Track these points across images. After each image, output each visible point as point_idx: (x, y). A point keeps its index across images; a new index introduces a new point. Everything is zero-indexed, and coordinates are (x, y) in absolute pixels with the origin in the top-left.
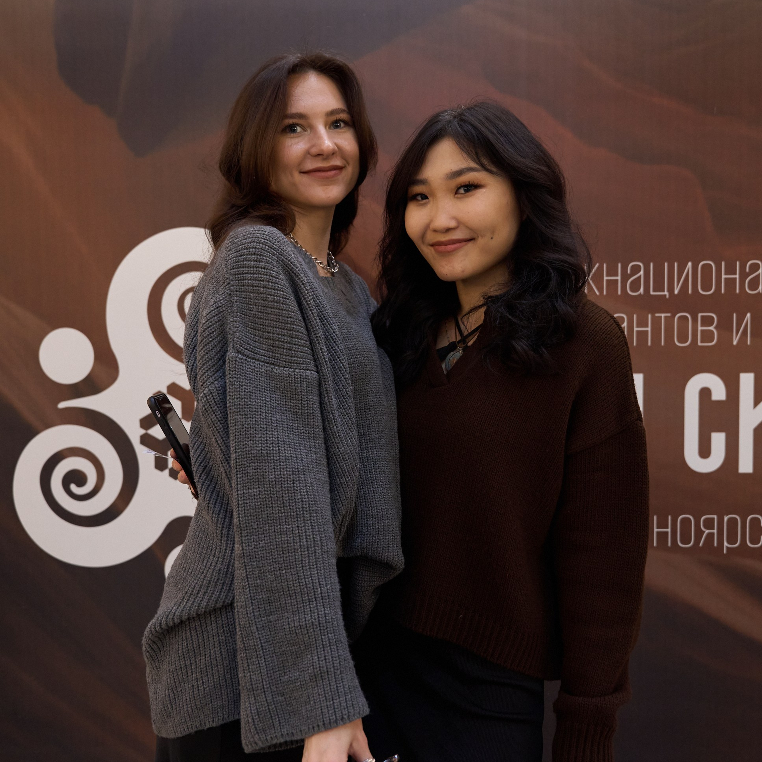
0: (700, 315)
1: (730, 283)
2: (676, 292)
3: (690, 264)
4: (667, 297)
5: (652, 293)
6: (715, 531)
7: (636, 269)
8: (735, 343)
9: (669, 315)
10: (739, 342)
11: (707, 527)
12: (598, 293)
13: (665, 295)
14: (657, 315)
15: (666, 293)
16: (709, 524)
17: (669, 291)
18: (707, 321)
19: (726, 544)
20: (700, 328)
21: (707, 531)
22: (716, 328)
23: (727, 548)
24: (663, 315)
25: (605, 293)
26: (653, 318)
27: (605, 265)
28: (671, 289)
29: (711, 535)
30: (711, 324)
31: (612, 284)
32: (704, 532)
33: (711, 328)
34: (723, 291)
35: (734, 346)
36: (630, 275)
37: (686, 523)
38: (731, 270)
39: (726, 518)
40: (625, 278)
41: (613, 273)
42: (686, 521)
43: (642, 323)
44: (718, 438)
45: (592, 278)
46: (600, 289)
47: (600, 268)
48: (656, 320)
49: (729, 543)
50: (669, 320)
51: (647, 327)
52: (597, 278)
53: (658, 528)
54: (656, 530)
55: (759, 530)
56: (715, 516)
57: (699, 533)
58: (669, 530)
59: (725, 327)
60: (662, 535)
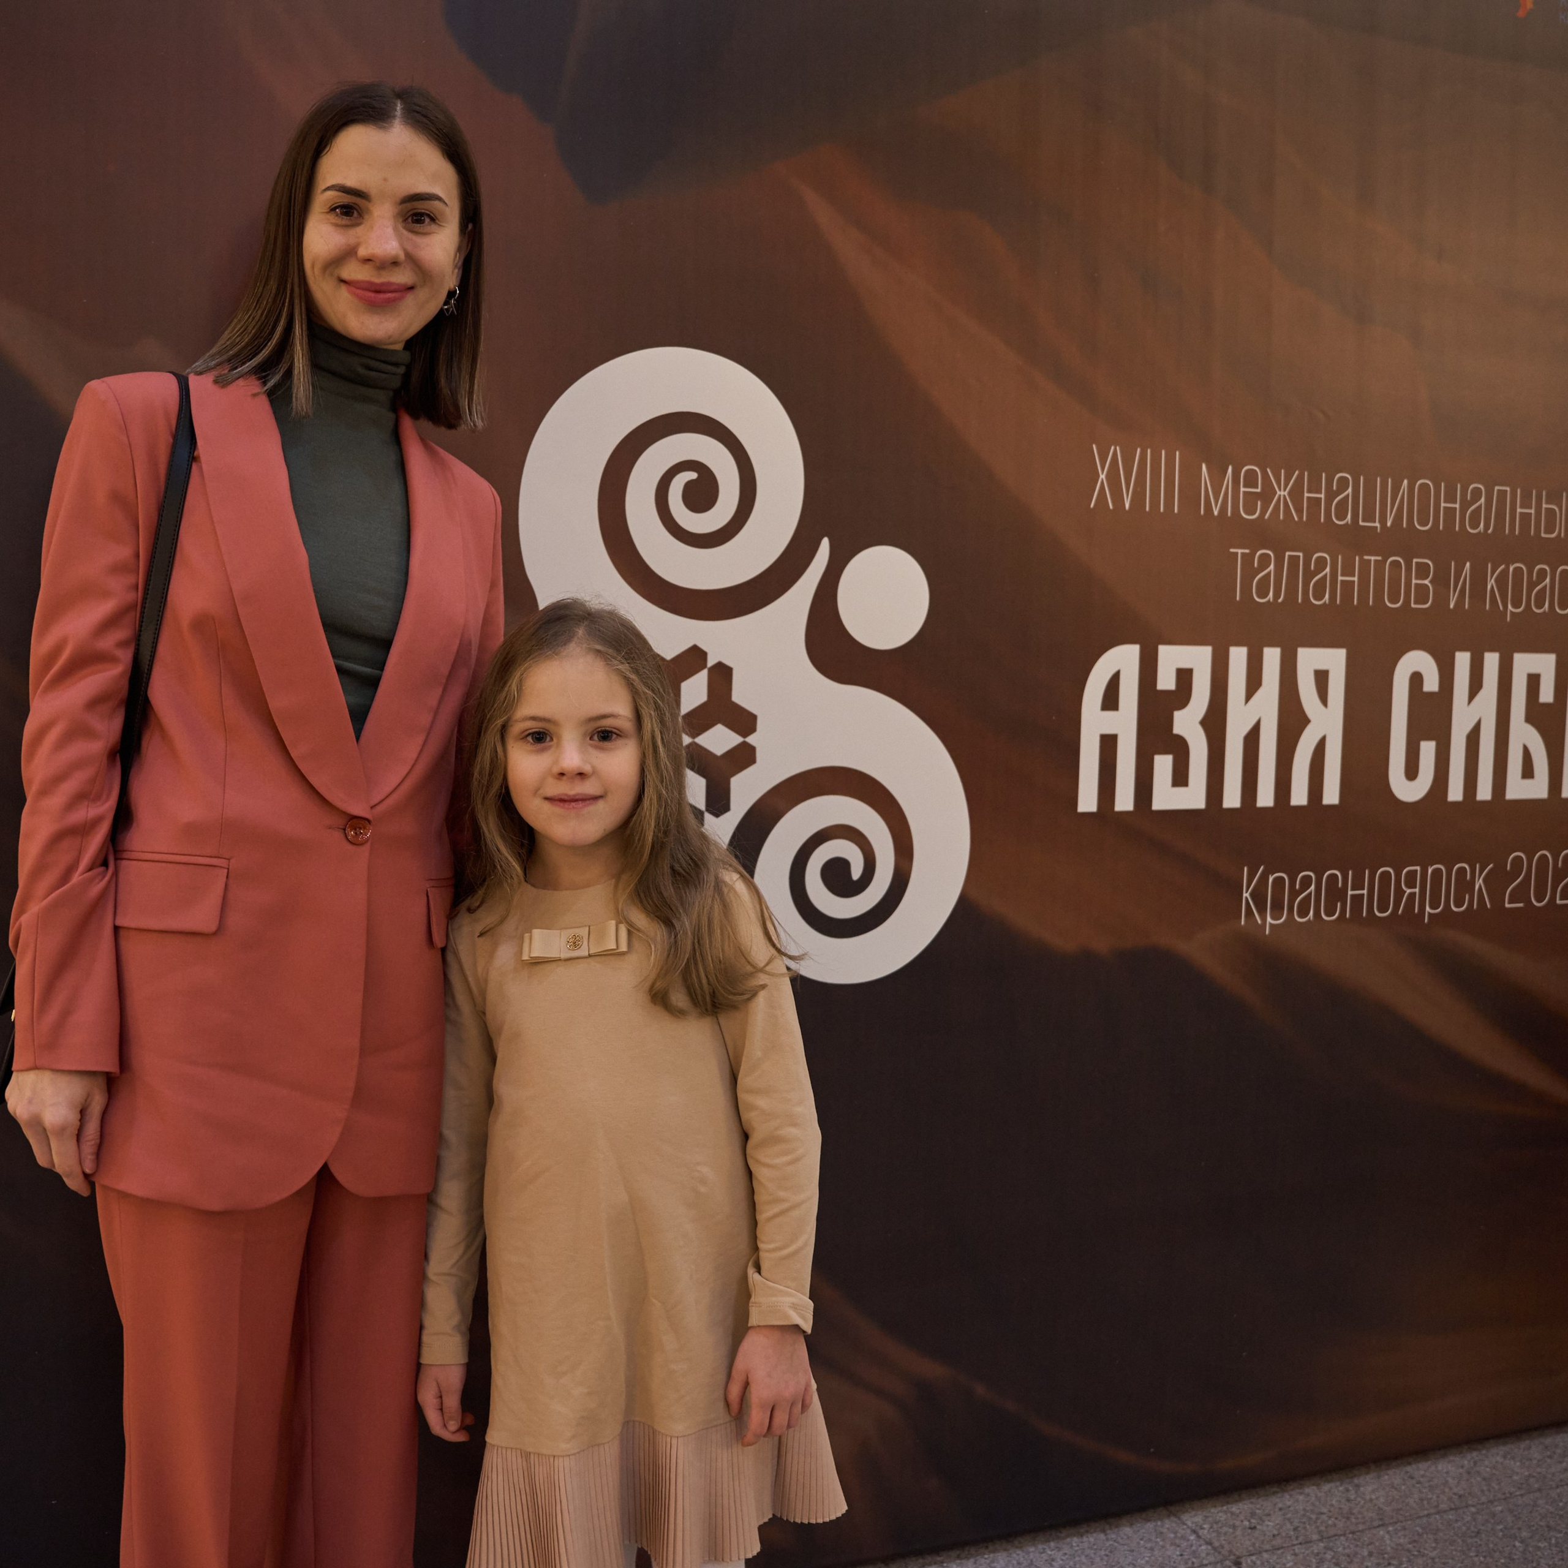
0: (1415, 560)
1: (1450, 513)
2: (1389, 524)
3: (1406, 482)
4: (1379, 530)
5: (1361, 523)
6: (1417, 890)
7: (1344, 482)
8: (1452, 606)
9: (1379, 558)
10: (1456, 605)
11: (1409, 886)
12: (1296, 519)
13: (1376, 528)
14: (1366, 557)
15: (1377, 524)
16: (1411, 881)
17: (1380, 522)
18: (1423, 571)
19: (1428, 909)
20: (1414, 581)
21: (1409, 891)
22: (1431, 582)
23: (1430, 914)
24: (1372, 559)
25: (1305, 519)
26: (1361, 560)
27: (1306, 474)
28: (1383, 521)
29: (1413, 895)
30: (1427, 576)
31: (1314, 504)
32: (1405, 892)
33: (1426, 582)
34: (1441, 527)
35: (1451, 610)
36: (1335, 492)
38: (1450, 497)
39: (1430, 871)
40: (1330, 496)
41: (1315, 487)
42: (1386, 876)
43: (1348, 570)
44: (1428, 750)
45: (1290, 494)
46: (1299, 511)
47: (1300, 478)
48: (1365, 564)
49: (1432, 907)
50: (1380, 565)
51: (1354, 576)
52: (1296, 494)
53: (1352, 889)
54: (1350, 893)
55: (1465, 886)
56: (1418, 868)
57: (1400, 893)
58: (1365, 892)
59: (1442, 581)
60: (1357, 899)
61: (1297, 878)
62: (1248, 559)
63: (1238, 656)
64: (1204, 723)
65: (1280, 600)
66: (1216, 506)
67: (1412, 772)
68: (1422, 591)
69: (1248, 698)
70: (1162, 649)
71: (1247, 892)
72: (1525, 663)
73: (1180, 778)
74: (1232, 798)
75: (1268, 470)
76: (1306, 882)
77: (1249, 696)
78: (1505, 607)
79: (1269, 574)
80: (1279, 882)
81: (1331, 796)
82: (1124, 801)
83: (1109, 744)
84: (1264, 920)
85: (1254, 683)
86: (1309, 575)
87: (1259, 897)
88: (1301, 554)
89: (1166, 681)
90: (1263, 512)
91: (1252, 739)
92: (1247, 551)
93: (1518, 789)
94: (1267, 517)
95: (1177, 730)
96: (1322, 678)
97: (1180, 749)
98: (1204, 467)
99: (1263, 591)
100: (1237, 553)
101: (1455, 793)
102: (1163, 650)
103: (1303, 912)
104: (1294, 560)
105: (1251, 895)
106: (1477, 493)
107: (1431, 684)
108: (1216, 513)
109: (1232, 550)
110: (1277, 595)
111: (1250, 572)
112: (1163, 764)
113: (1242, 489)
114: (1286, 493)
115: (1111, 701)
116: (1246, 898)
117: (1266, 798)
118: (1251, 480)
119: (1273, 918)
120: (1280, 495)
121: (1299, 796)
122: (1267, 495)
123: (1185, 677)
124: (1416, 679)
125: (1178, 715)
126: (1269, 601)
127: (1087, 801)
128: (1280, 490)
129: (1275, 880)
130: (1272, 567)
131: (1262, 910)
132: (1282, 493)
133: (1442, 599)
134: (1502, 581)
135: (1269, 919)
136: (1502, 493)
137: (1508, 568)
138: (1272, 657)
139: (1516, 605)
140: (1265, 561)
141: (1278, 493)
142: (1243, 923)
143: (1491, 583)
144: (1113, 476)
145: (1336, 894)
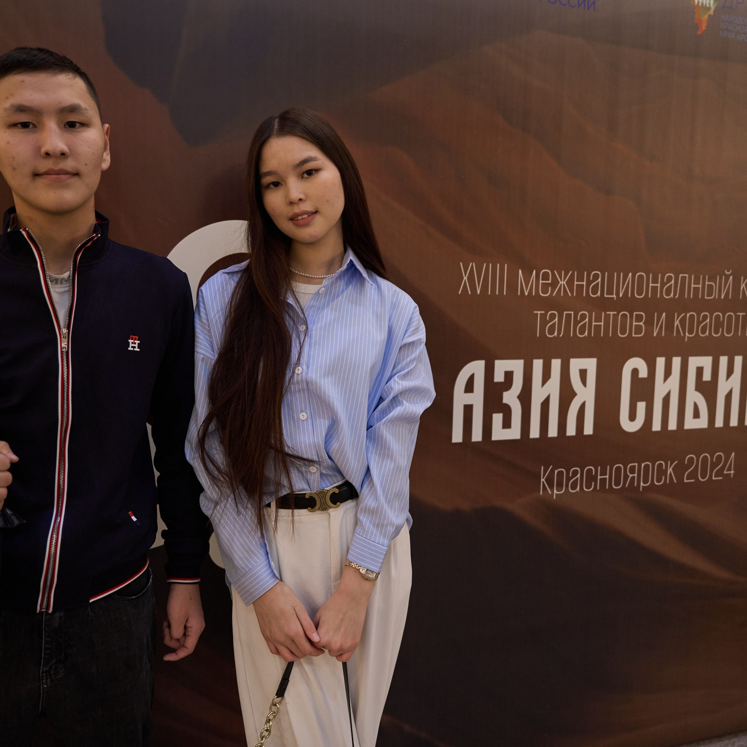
0: (635, 313)
1: (655, 289)
2: (621, 296)
3: (630, 274)
5: (605, 296)
6: (636, 475)
7: (596, 277)
8: (655, 335)
9: (615, 313)
10: (657, 335)
11: (631, 473)
12: (570, 295)
13: (614, 298)
14: (608, 313)
15: (614, 296)
16: (632, 470)
17: (616, 295)
18: (639, 318)
19: (642, 484)
20: (634, 323)
21: (631, 475)
22: (644, 323)
23: (643, 486)
24: (612, 313)
25: (575, 295)
26: (605, 314)
27: (576, 272)
28: (618, 294)
29: (633, 478)
30: (641, 321)
31: (580, 287)
32: (629, 476)
33: (641, 323)
34: (650, 296)
35: (654, 337)
36: (592, 281)
37: (618, 469)
38: (655, 281)
39: (643, 465)
40: (589, 283)
41: (581, 279)
42: (619, 469)
43: (598, 319)
44: (641, 406)
45: (566, 283)
46: (572, 292)
47: (572, 275)
48: (607, 317)
49: (644, 483)
50: (615, 317)
51: (601, 322)
52: (570, 283)
53: (601, 475)
54: (599, 477)
55: (662, 472)
56: (636, 464)
57: (626, 477)
58: (607, 477)
59: (649, 323)
60: (603, 481)
61: (570, 471)
62: (543, 316)
63: (538, 364)
64: (519, 397)
65: (561, 336)
66: (527, 290)
67: (632, 417)
68: (638, 329)
69: (543, 384)
71: (543, 478)
72: (694, 362)
73: (507, 424)
74: (535, 433)
75: (555, 272)
76: (575, 473)
77: (544, 383)
78: (684, 334)
79: (555, 323)
80: (560, 474)
81: (589, 430)
82: (477, 436)
83: (468, 409)
84: (553, 492)
85: (546, 376)
86: (576, 323)
87: (550, 481)
88: (572, 313)
89: (499, 377)
90: (552, 292)
91: (545, 405)
92: (543, 312)
93: (690, 423)
94: (554, 295)
95: (505, 401)
96: (583, 374)
97: (507, 411)
98: (520, 271)
99: (551, 331)
100: (538, 314)
101: (657, 426)
102: (498, 363)
103: (574, 487)
104: (569, 316)
105: (546, 480)
106: (669, 279)
107: (643, 373)
108: (526, 294)
109: (535, 312)
110: (559, 333)
111: (544, 323)
112: (498, 418)
113: (541, 282)
114: (565, 283)
115: (469, 388)
116: (543, 482)
117: (553, 432)
118: (545, 277)
119: (557, 491)
120: (561, 284)
121: (571, 431)
122: (554, 284)
123: (509, 375)
124: (635, 372)
125: (505, 394)
126: (555, 336)
127: (457, 437)
128: (561, 281)
129: (558, 472)
130: (556, 319)
131: (551, 487)
132: (562, 283)
133: (649, 332)
134: (683, 322)
135: (555, 491)
136: (684, 278)
137: (686, 315)
138: (556, 364)
139: (691, 332)
140: (553, 317)
141: (560, 282)
142: (541, 493)
143: (677, 323)
144: (471, 278)
145: (591, 478)
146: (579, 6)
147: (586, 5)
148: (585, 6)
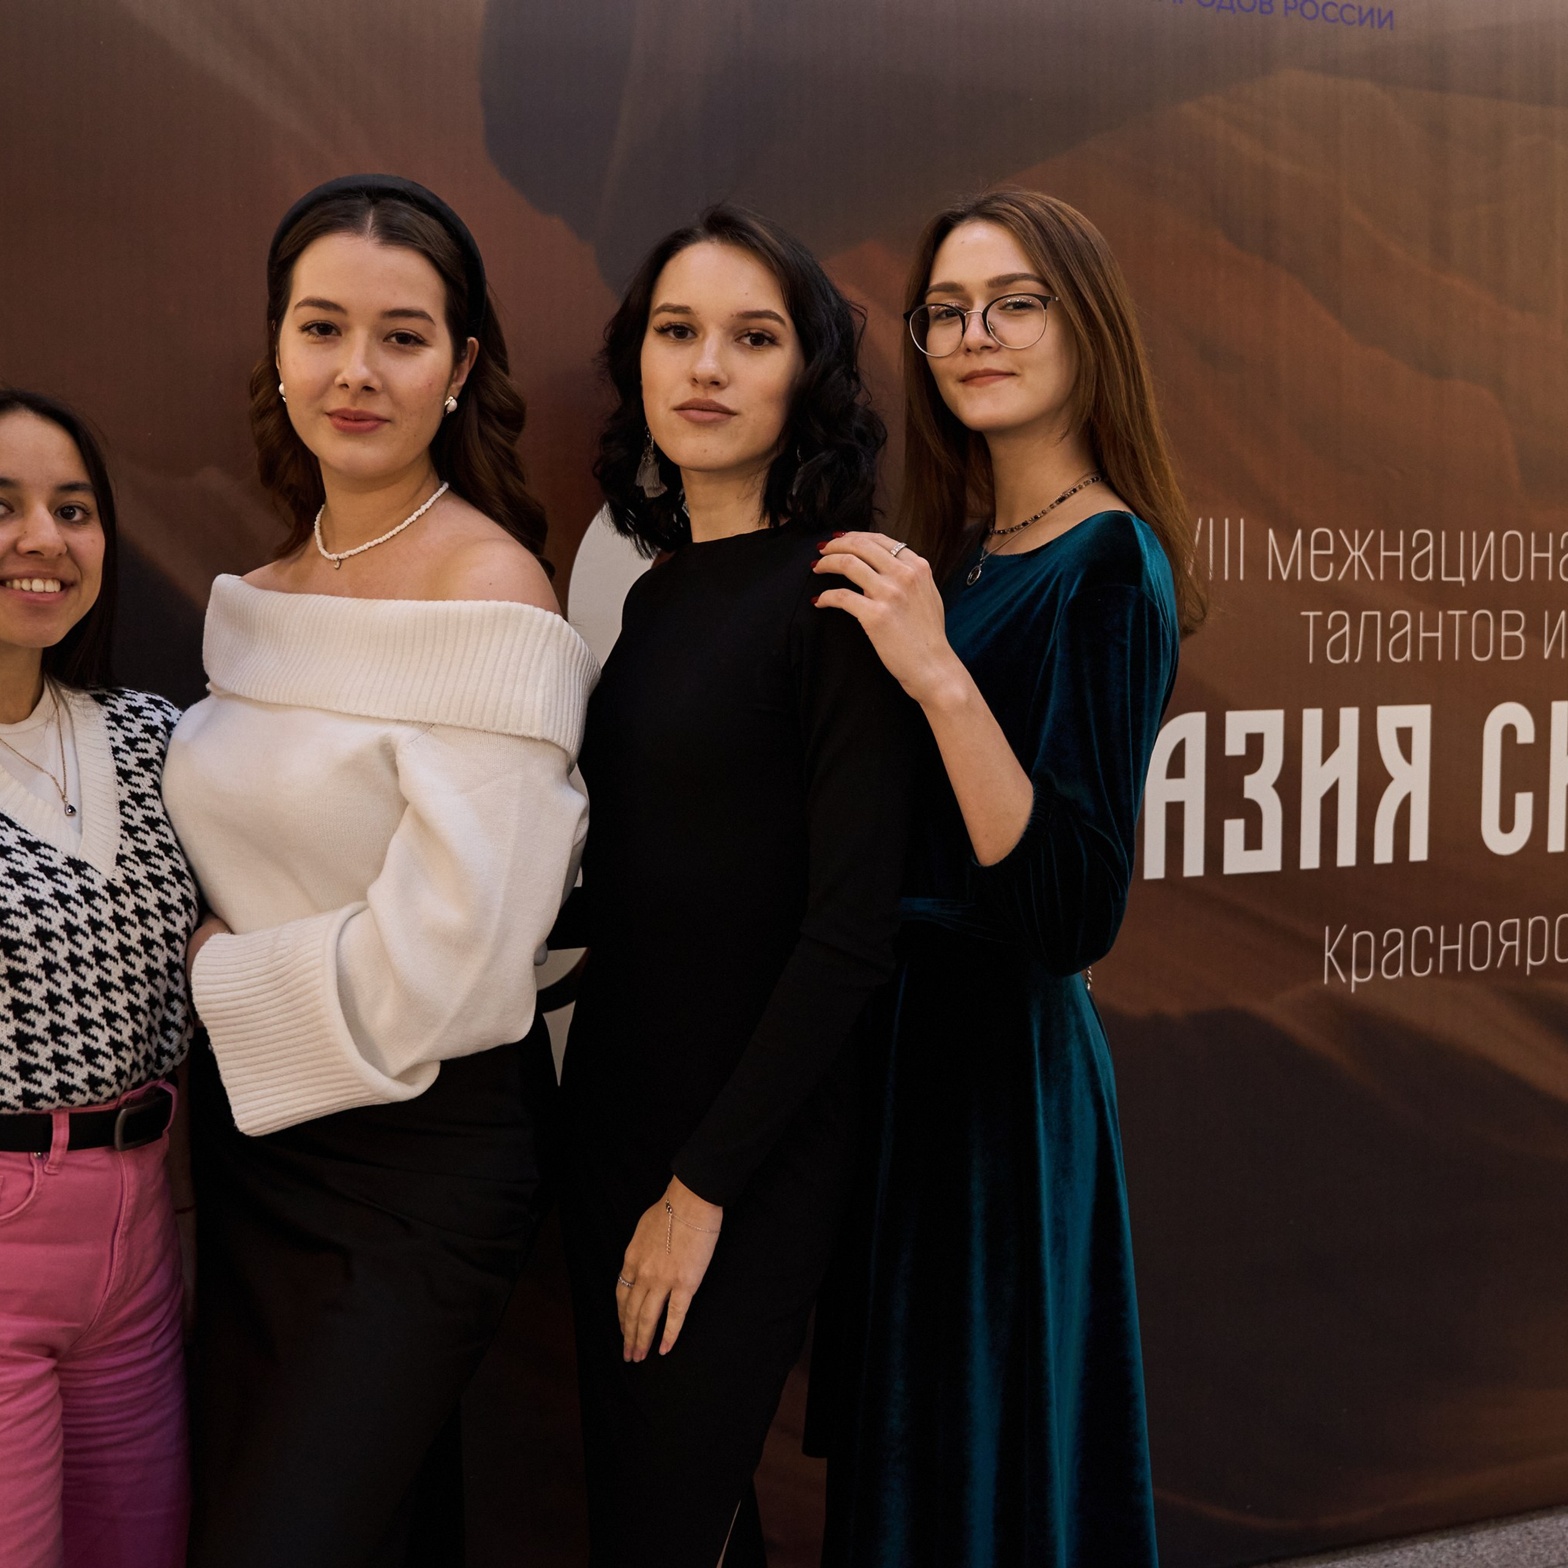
0: (1504, 613)
1: (1541, 563)
2: (1474, 577)
3: (1492, 534)
4: (1463, 584)
5: (1444, 579)
6: (1517, 943)
7: (1423, 541)
8: (1546, 656)
9: (1465, 612)
10: (1551, 655)
11: (1507, 939)
12: (1372, 578)
13: (1460, 582)
14: (1450, 612)
15: (1462, 579)
16: (1510, 933)
17: (1465, 576)
18: (1513, 623)
19: (1529, 961)
20: (1504, 634)
21: (1507, 944)
22: (1523, 633)
23: (1532, 966)
24: (1457, 613)
25: (1382, 577)
26: (1445, 616)
27: (1382, 533)
28: (1468, 574)
29: (1512, 949)
30: (1517, 629)
31: (1392, 562)
32: (1504, 945)
33: (1518, 633)
34: (1532, 578)
35: (1545, 660)
36: (1414, 549)
38: (1542, 547)
39: (1531, 922)
40: (1409, 553)
41: (1392, 545)
42: (1482, 930)
43: (1431, 626)
44: (1524, 802)
45: (1365, 554)
46: (1376, 571)
47: (1376, 537)
48: (1449, 622)
49: (1534, 959)
50: (1465, 620)
51: (1437, 631)
52: (1372, 553)
53: (1445, 945)
54: (1442, 948)
56: (1517, 921)
57: (1498, 947)
58: (1459, 947)
59: (1534, 631)
60: (1451, 955)
61: (1383, 935)
62: (1320, 622)
63: (1312, 719)
64: (1276, 786)
65: (1357, 660)
66: (1285, 570)
67: (1507, 824)
68: (1513, 645)
69: (1324, 760)
70: (1230, 715)
71: (1329, 951)
73: (1253, 841)
74: (1310, 858)
75: (1341, 532)
76: (1394, 940)
77: (1325, 757)
79: (1344, 634)
80: (1364, 940)
81: (1419, 851)
82: (1194, 865)
83: (1175, 812)
84: (1349, 978)
85: (1330, 743)
86: (1387, 634)
87: (1342, 956)
88: (1378, 613)
89: (1235, 746)
90: (1337, 573)
91: (1330, 801)
92: (1320, 613)
94: (1340, 578)
95: (1248, 794)
96: (1405, 736)
97: (1252, 814)
98: (1271, 532)
99: (1338, 652)
100: (1308, 617)
101: (1556, 842)
102: (1231, 717)
103: (1392, 968)
104: (1371, 620)
105: (1334, 954)
107: (1526, 735)
108: (1285, 577)
109: (1303, 613)
110: (1353, 655)
111: (1322, 634)
112: (1234, 829)
113: (1313, 552)
114: (1361, 553)
115: (1176, 768)
116: (1329, 958)
117: (1347, 857)
118: (1322, 542)
119: (1358, 976)
120: (1354, 557)
121: (1383, 853)
122: (1341, 555)
123: (1255, 742)
124: (1509, 732)
125: (1248, 780)
126: (1345, 661)
127: (1154, 867)
128: (1354, 550)
129: (1359, 939)
130: (1347, 628)
131: (1347, 970)
132: (1356, 553)
133: (1535, 650)
135: (1354, 978)
138: (1349, 718)
140: (1339, 622)
141: (1352, 553)
142: (1326, 982)
145: (1427, 950)
146: (1362, 22)
147: (1376, 19)
148: (1372, 22)
